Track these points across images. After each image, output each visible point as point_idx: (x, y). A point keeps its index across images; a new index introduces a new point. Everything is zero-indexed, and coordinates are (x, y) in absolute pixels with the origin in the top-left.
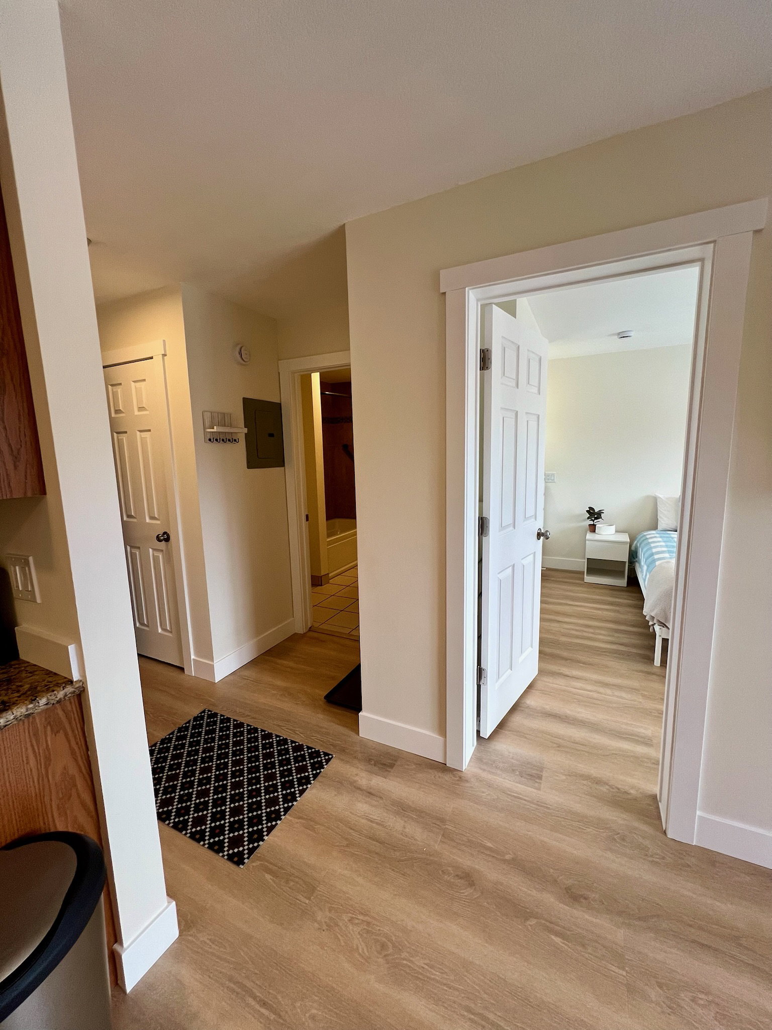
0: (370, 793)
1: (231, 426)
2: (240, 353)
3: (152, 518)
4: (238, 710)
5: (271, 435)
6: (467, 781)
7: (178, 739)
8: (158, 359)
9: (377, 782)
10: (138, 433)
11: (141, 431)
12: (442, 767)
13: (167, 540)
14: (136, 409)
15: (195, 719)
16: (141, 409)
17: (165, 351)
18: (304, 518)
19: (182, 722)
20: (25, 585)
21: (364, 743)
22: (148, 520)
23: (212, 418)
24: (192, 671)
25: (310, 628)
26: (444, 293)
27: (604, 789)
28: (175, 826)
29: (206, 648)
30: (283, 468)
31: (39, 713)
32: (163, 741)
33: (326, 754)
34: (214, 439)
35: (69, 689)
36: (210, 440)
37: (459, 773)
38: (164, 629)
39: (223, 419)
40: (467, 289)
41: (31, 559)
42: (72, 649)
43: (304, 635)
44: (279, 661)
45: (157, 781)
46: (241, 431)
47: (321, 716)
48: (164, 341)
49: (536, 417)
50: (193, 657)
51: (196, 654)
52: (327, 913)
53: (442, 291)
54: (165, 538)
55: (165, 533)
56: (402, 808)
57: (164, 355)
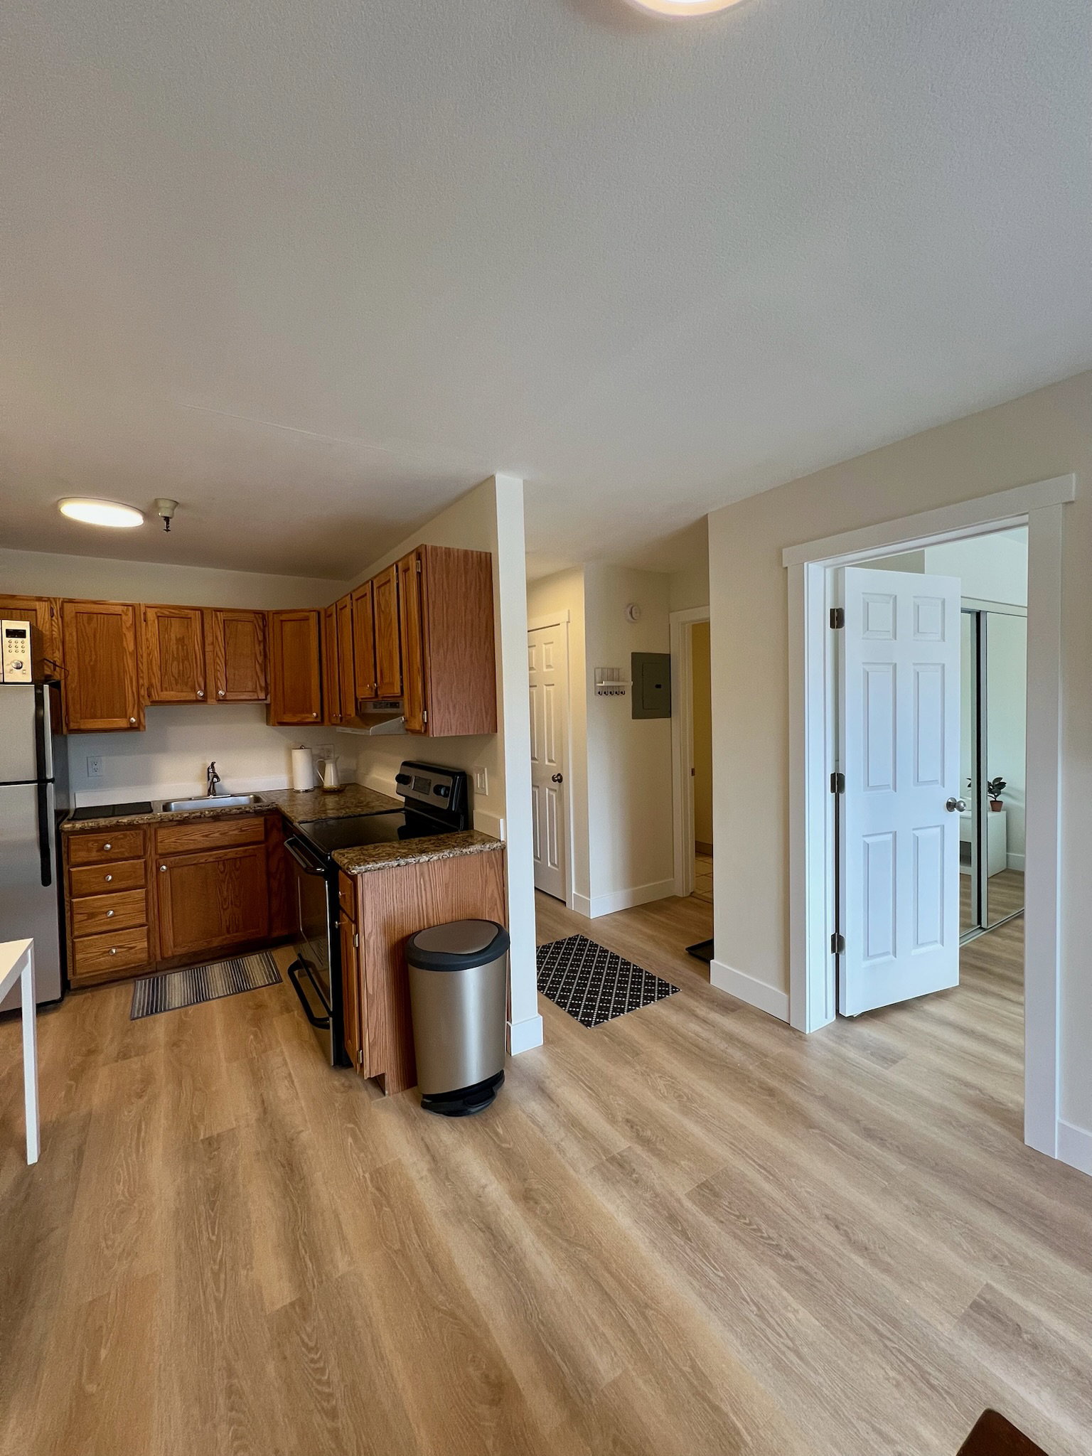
0: (705, 1021)
1: (618, 680)
2: (631, 613)
3: (550, 761)
4: (606, 941)
5: (658, 686)
6: (805, 1040)
7: (555, 948)
8: (563, 626)
9: (715, 1017)
10: (545, 686)
11: (547, 685)
12: (787, 1026)
13: (560, 781)
14: (544, 667)
15: (570, 939)
16: (548, 666)
17: (569, 618)
18: (689, 772)
19: (559, 939)
20: (481, 784)
21: (713, 989)
22: (547, 763)
23: (603, 674)
24: (572, 905)
25: (692, 893)
26: (787, 568)
27: (971, 1092)
28: (547, 995)
29: (584, 886)
30: (669, 719)
31: (485, 852)
32: (543, 947)
33: (673, 987)
34: (603, 692)
35: (499, 844)
36: (599, 693)
37: (801, 1034)
38: (553, 864)
39: (612, 674)
40: (805, 564)
41: (486, 769)
42: (502, 820)
43: (683, 898)
44: (653, 915)
45: (539, 963)
46: (628, 684)
47: (679, 962)
48: (569, 611)
49: (939, 668)
50: (574, 892)
51: (577, 890)
52: (644, 1068)
53: (784, 566)
54: (559, 779)
55: (559, 775)
56: (730, 1038)
57: (569, 622)
